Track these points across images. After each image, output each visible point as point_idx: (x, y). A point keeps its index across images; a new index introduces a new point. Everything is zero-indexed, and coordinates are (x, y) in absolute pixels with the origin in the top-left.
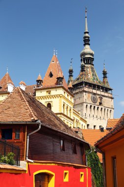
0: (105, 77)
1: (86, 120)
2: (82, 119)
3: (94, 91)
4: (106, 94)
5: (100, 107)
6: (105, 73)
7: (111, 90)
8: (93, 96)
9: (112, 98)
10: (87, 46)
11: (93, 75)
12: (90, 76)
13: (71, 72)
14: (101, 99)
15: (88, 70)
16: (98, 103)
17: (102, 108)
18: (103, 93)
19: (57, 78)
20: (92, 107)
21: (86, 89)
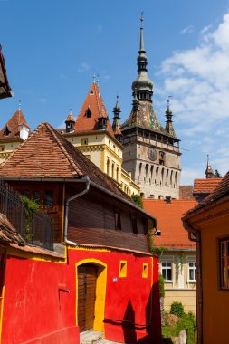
0: (169, 122)
1: (140, 186)
2: (133, 184)
3: (153, 143)
4: (171, 148)
5: (161, 167)
6: (169, 115)
7: (178, 141)
8: (151, 149)
9: (179, 154)
10: (143, 73)
11: (151, 117)
12: (146, 119)
13: (117, 111)
14: (163, 155)
15: (144, 109)
16: (157, 161)
17: (163, 169)
18: (165, 146)
19: (99, 119)
20: (149, 168)
21: (140, 139)
